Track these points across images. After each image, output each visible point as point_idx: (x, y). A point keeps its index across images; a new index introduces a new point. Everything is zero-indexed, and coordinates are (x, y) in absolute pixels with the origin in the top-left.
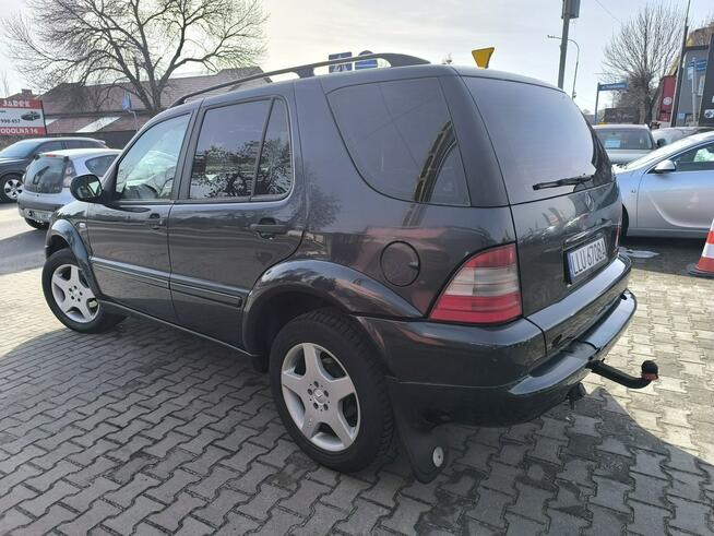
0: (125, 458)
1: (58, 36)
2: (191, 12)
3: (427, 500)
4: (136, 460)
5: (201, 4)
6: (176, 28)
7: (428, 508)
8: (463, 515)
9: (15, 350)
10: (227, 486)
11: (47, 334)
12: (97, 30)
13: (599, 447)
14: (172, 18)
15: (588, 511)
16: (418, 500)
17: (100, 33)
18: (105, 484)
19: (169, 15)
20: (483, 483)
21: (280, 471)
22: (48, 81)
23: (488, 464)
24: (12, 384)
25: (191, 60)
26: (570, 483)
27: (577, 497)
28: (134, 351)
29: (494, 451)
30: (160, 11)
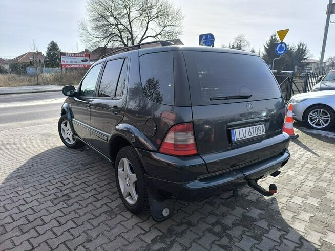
0: (61, 196)
1: (98, 28)
2: (151, 16)
3: (162, 230)
4: (64, 197)
5: (156, 12)
6: (145, 23)
7: (161, 234)
8: (174, 239)
9: (44, 152)
10: (90, 212)
11: (58, 147)
12: (113, 25)
13: (255, 223)
14: (144, 19)
15: (231, 248)
16: (159, 230)
17: (114, 26)
18: (49, 204)
19: (142, 18)
20: (191, 228)
21: (112, 210)
22: (93, 46)
23: (198, 222)
24: (38, 164)
25: (150, 37)
26: (231, 235)
27: (230, 242)
28: (84, 157)
29: (204, 216)
30: (138, 16)
